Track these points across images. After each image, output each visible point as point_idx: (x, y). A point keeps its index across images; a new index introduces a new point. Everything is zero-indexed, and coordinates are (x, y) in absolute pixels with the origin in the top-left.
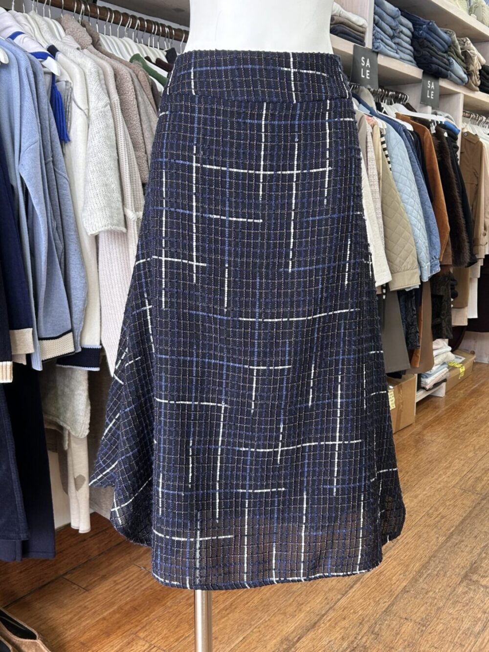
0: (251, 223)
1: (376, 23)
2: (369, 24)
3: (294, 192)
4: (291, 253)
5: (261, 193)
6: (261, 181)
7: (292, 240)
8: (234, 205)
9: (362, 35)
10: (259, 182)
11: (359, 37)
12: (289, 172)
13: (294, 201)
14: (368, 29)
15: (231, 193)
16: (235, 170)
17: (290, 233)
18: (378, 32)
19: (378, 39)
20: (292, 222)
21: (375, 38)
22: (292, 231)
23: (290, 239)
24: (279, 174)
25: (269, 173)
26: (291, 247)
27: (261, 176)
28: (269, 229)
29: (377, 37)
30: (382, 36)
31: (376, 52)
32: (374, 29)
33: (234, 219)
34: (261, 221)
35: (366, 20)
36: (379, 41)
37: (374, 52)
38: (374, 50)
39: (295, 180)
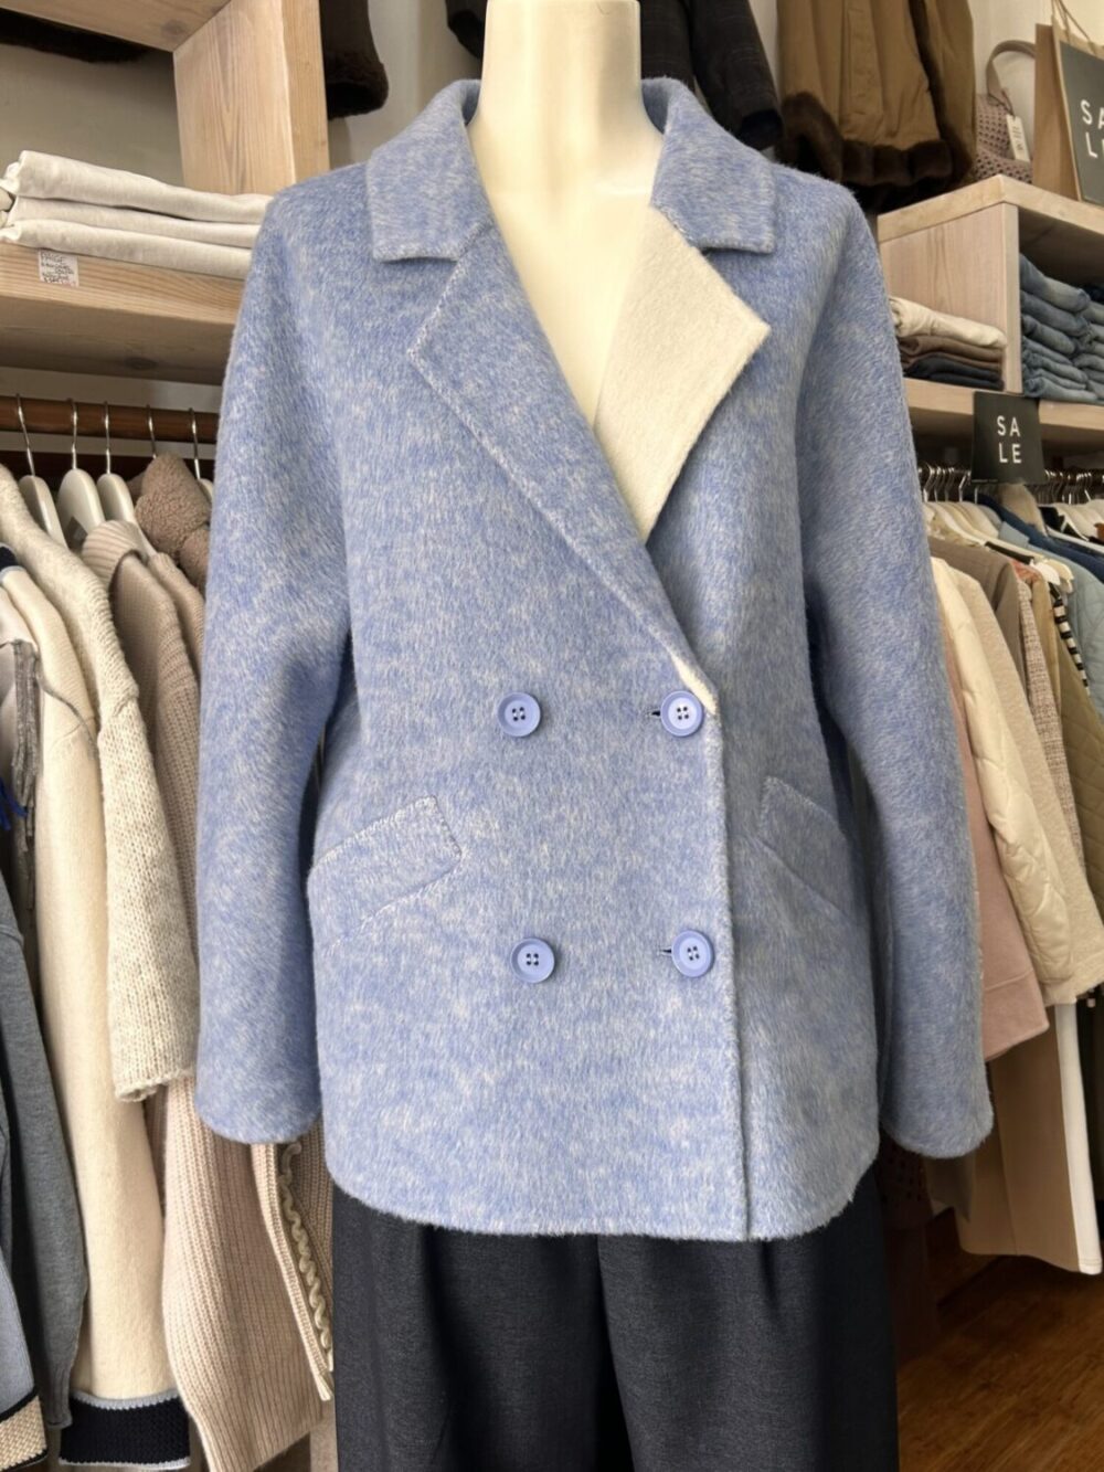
1: (1028, 333)
2: (1011, 338)
9: (993, 365)
11: (986, 372)
14: (1008, 351)
18: (1035, 352)
19: (1036, 368)
21: (1029, 366)
29: (1034, 363)
30: (1047, 360)
31: (1033, 398)
32: (1024, 347)
35: (1002, 330)
36: (1041, 371)
37: (1027, 398)
38: (1028, 394)
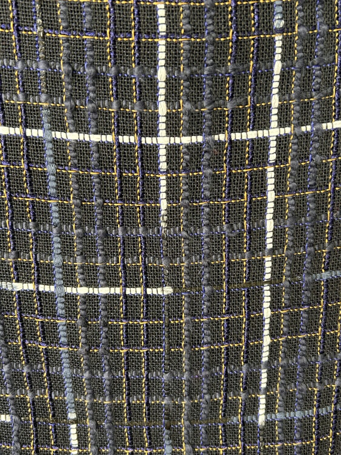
0: (135, 298)
3: (271, 196)
4: (264, 375)
5: (164, 205)
6: (163, 166)
7: (267, 340)
8: (77, 246)
10: (157, 170)
12: (252, 135)
13: (270, 225)
15: (64, 211)
16: (73, 136)
17: (261, 319)
20: (266, 288)
22: (267, 313)
23: (260, 336)
24: (220, 144)
25: (186, 140)
26: (265, 359)
27: (162, 152)
28: (194, 312)
33: (83, 291)
34: (168, 290)
39: (273, 157)
